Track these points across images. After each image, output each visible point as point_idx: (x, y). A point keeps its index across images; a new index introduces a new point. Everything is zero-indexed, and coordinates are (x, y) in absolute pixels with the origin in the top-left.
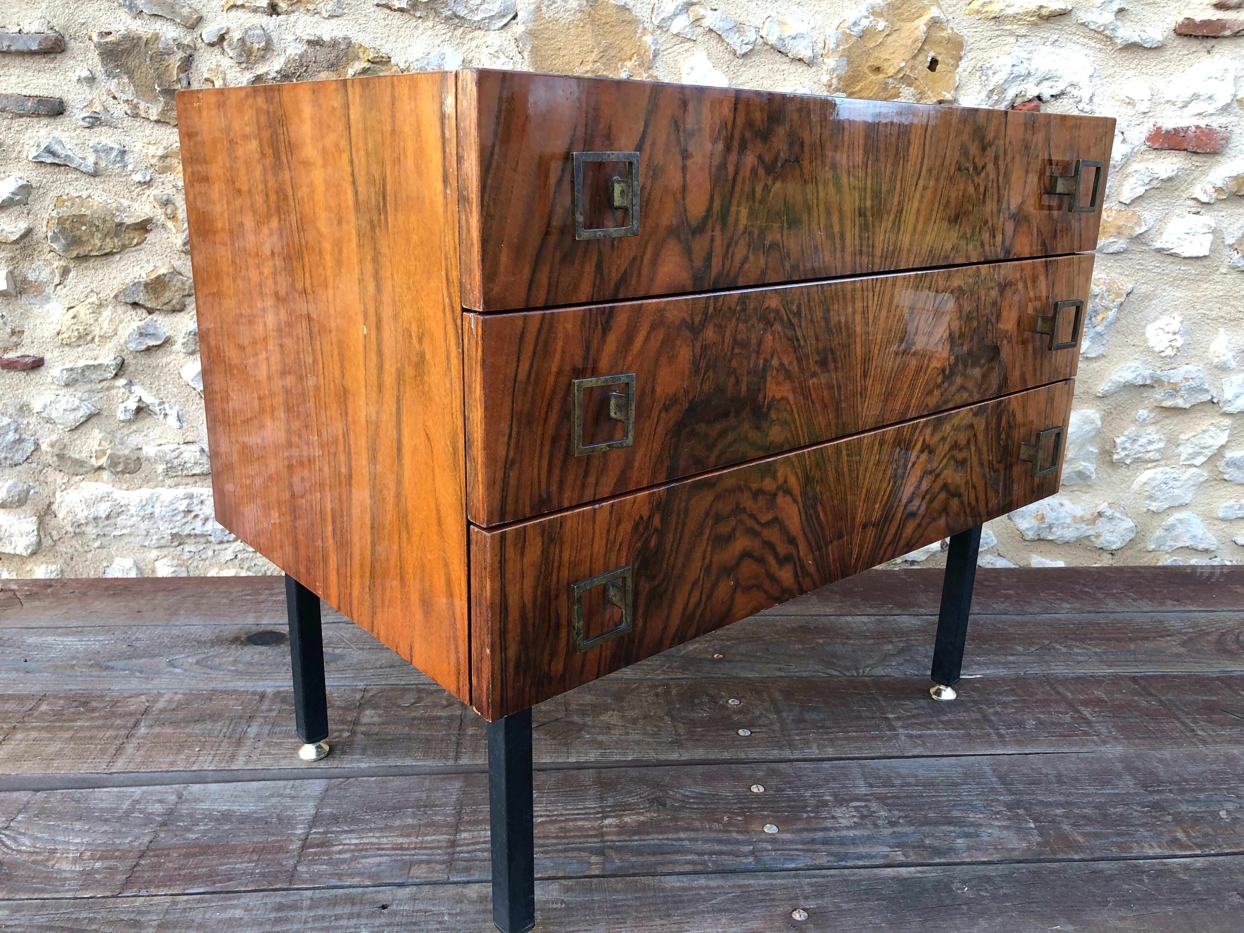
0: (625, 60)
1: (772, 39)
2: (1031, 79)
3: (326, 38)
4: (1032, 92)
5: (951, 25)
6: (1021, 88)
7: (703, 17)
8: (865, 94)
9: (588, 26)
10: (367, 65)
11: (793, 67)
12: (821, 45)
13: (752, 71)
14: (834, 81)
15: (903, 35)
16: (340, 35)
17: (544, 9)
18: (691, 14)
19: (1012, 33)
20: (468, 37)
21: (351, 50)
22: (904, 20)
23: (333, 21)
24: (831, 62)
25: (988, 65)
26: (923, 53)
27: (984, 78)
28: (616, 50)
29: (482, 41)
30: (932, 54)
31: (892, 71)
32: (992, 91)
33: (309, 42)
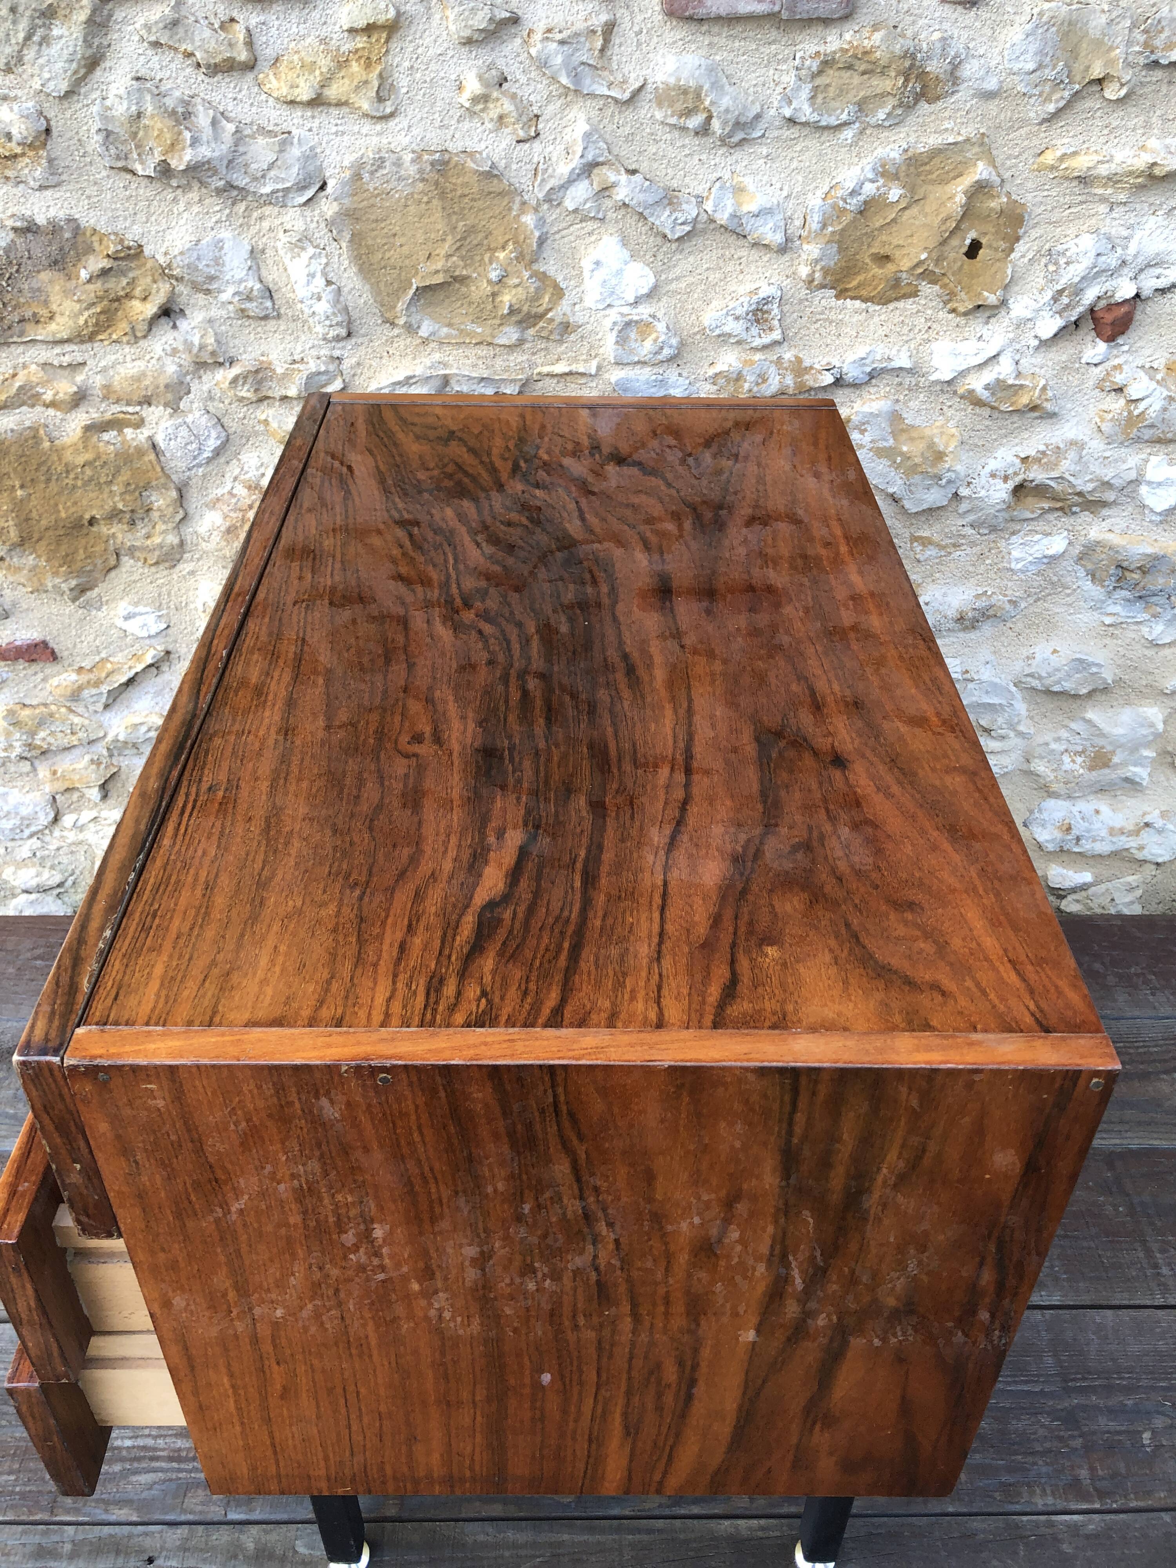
0: (495, 250)
1: (723, 217)
2: (1126, 270)
3: (41, 220)
4: (1125, 290)
5: (1007, 187)
6: (1108, 286)
7: (614, 185)
8: (864, 293)
9: (435, 202)
10: (105, 263)
11: (755, 254)
12: (798, 223)
13: (691, 259)
14: (817, 275)
15: (927, 209)
16: (61, 215)
17: (366, 176)
18: (596, 180)
19: (1103, 199)
20: (255, 215)
21: (80, 239)
22: (933, 182)
23: (48, 193)
24: (812, 250)
25: (1060, 248)
26: (959, 234)
27: (1052, 268)
28: (481, 236)
29: (277, 222)
30: (972, 235)
31: (906, 264)
32: (1060, 292)
33: (15, 229)
